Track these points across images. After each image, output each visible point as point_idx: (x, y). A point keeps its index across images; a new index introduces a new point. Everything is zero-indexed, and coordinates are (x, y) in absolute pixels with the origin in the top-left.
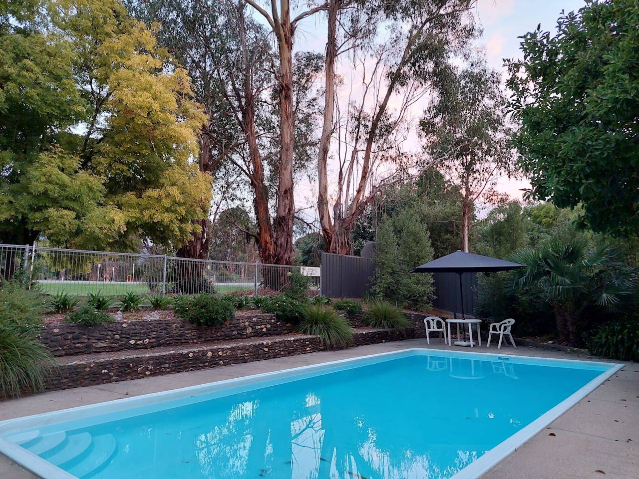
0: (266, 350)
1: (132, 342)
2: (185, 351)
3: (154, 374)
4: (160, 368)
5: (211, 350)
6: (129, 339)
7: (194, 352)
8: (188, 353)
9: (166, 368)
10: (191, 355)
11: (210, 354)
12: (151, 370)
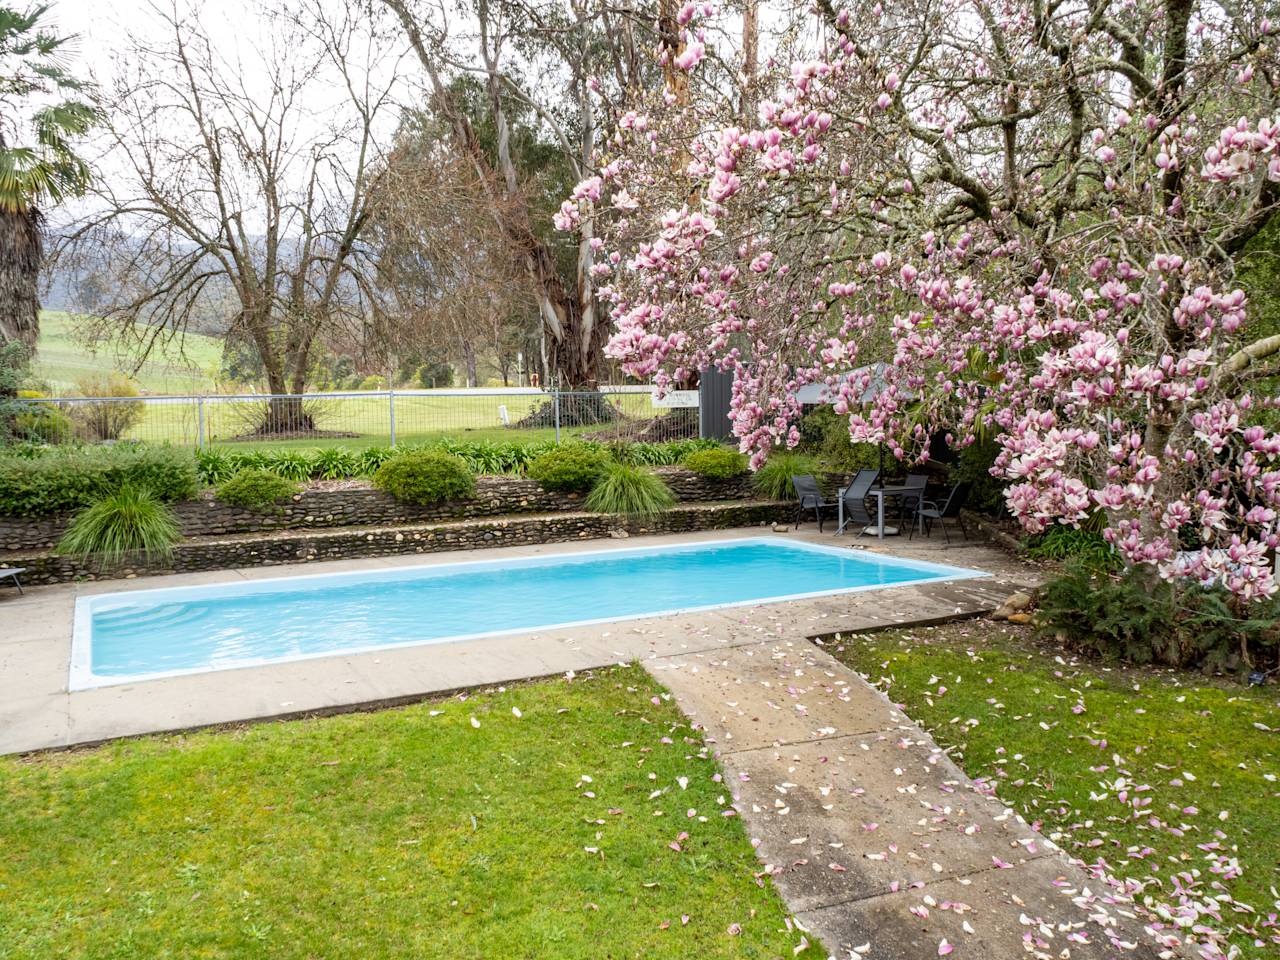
0: (498, 534)
1: (310, 518)
2: (361, 533)
3: (318, 558)
4: (325, 551)
5: (402, 532)
6: (306, 515)
7: (375, 535)
8: (367, 535)
9: (334, 553)
10: (370, 538)
11: (399, 537)
12: (313, 554)
